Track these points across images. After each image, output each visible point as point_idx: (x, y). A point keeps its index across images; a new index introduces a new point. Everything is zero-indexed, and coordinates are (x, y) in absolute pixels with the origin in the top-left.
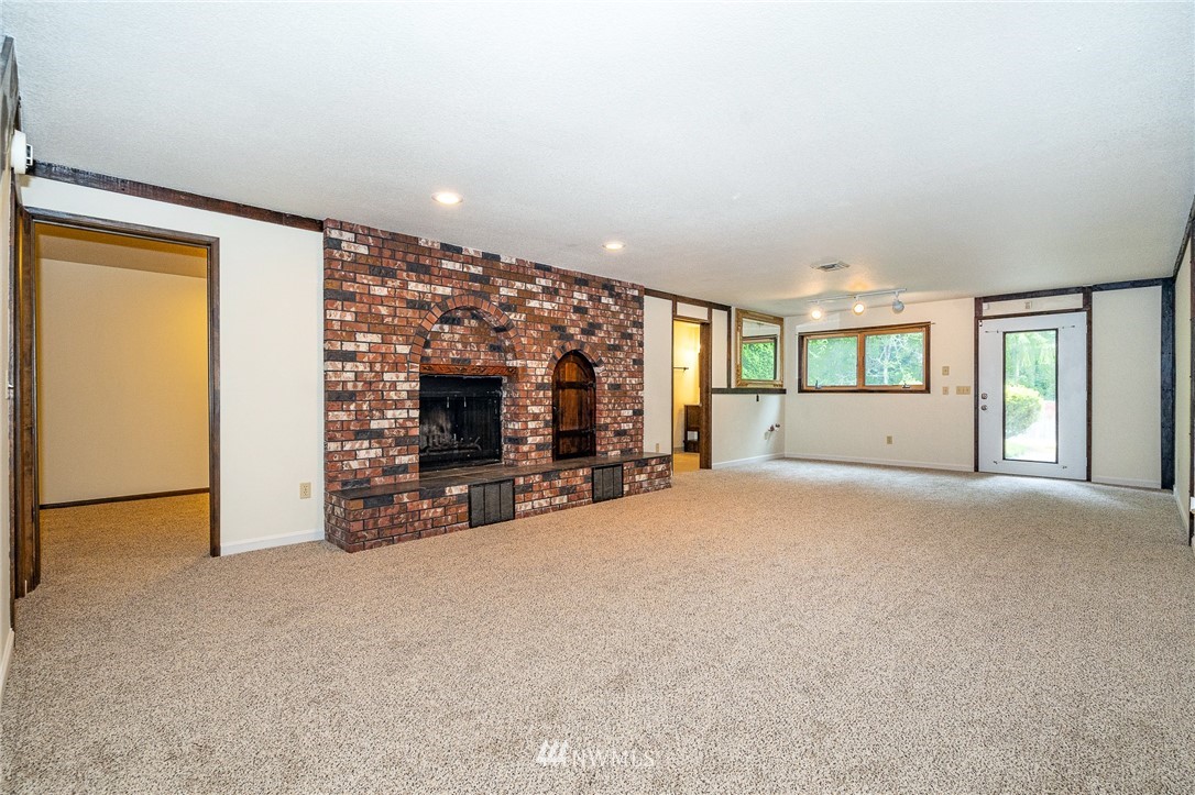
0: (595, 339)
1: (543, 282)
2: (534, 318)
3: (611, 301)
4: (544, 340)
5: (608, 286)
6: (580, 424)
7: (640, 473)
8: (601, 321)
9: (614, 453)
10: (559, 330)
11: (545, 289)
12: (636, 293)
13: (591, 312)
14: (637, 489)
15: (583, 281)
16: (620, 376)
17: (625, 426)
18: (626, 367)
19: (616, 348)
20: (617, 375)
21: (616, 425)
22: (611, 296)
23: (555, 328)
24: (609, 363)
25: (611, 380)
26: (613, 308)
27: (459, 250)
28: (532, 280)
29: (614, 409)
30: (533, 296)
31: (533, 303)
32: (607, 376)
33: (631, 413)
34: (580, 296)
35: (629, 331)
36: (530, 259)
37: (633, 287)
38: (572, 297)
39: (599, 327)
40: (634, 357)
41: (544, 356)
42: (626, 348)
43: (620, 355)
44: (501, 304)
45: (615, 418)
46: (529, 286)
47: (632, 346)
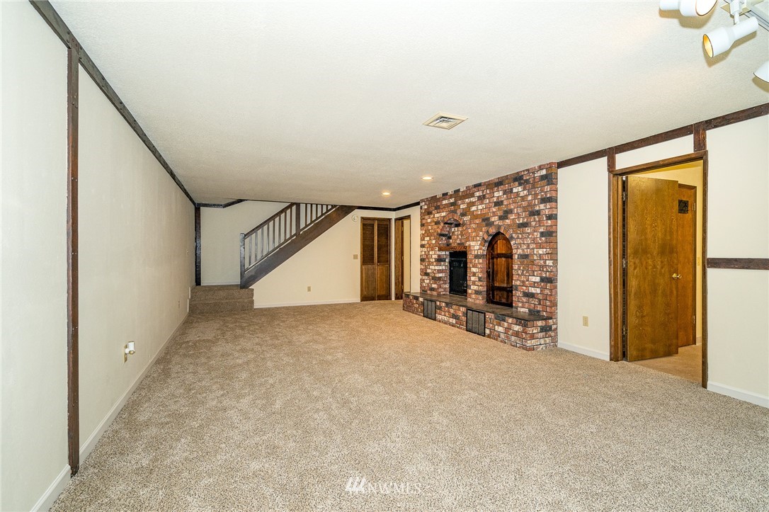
0: (508, 221)
1: (477, 194)
2: (475, 217)
3: (520, 189)
4: (479, 228)
5: (518, 178)
6: (508, 283)
7: (499, 325)
8: (512, 207)
9: (522, 310)
10: (486, 221)
11: (479, 197)
12: (544, 172)
13: (505, 203)
14: (494, 336)
15: (499, 183)
16: (528, 247)
17: (532, 290)
18: (534, 239)
19: (525, 225)
20: (525, 247)
21: (524, 288)
22: (520, 185)
23: (483, 220)
24: (518, 238)
25: (520, 251)
26: (522, 194)
27: (446, 194)
28: (472, 195)
29: (522, 274)
30: (473, 204)
31: (474, 208)
32: (518, 248)
33: (538, 279)
34: (498, 193)
35: (537, 208)
36: (471, 184)
37: (541, 168)
38: (494, 197)
39: (511, 211)
40: (542, 230)
41: (478, 238)
42: (533, 224)
43: (528, 230)
44: (461, 214)
45: (523, 282)
46: (471, 199)
47: (539, 221)
